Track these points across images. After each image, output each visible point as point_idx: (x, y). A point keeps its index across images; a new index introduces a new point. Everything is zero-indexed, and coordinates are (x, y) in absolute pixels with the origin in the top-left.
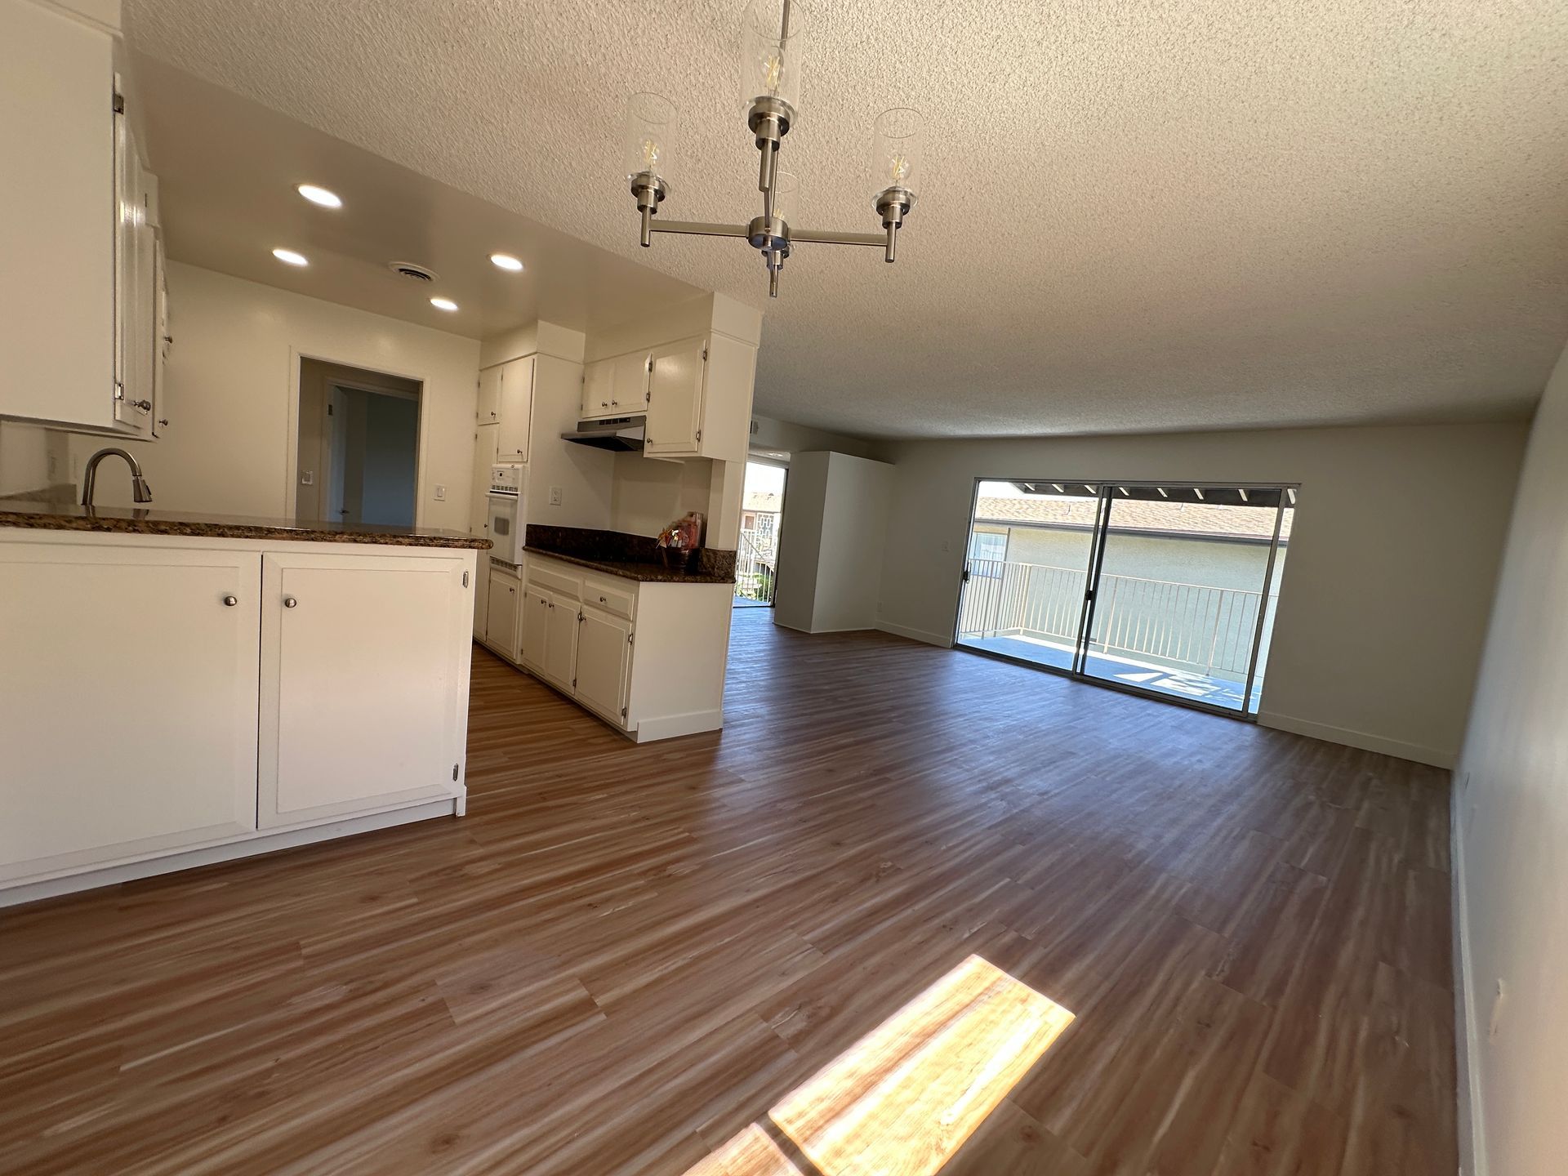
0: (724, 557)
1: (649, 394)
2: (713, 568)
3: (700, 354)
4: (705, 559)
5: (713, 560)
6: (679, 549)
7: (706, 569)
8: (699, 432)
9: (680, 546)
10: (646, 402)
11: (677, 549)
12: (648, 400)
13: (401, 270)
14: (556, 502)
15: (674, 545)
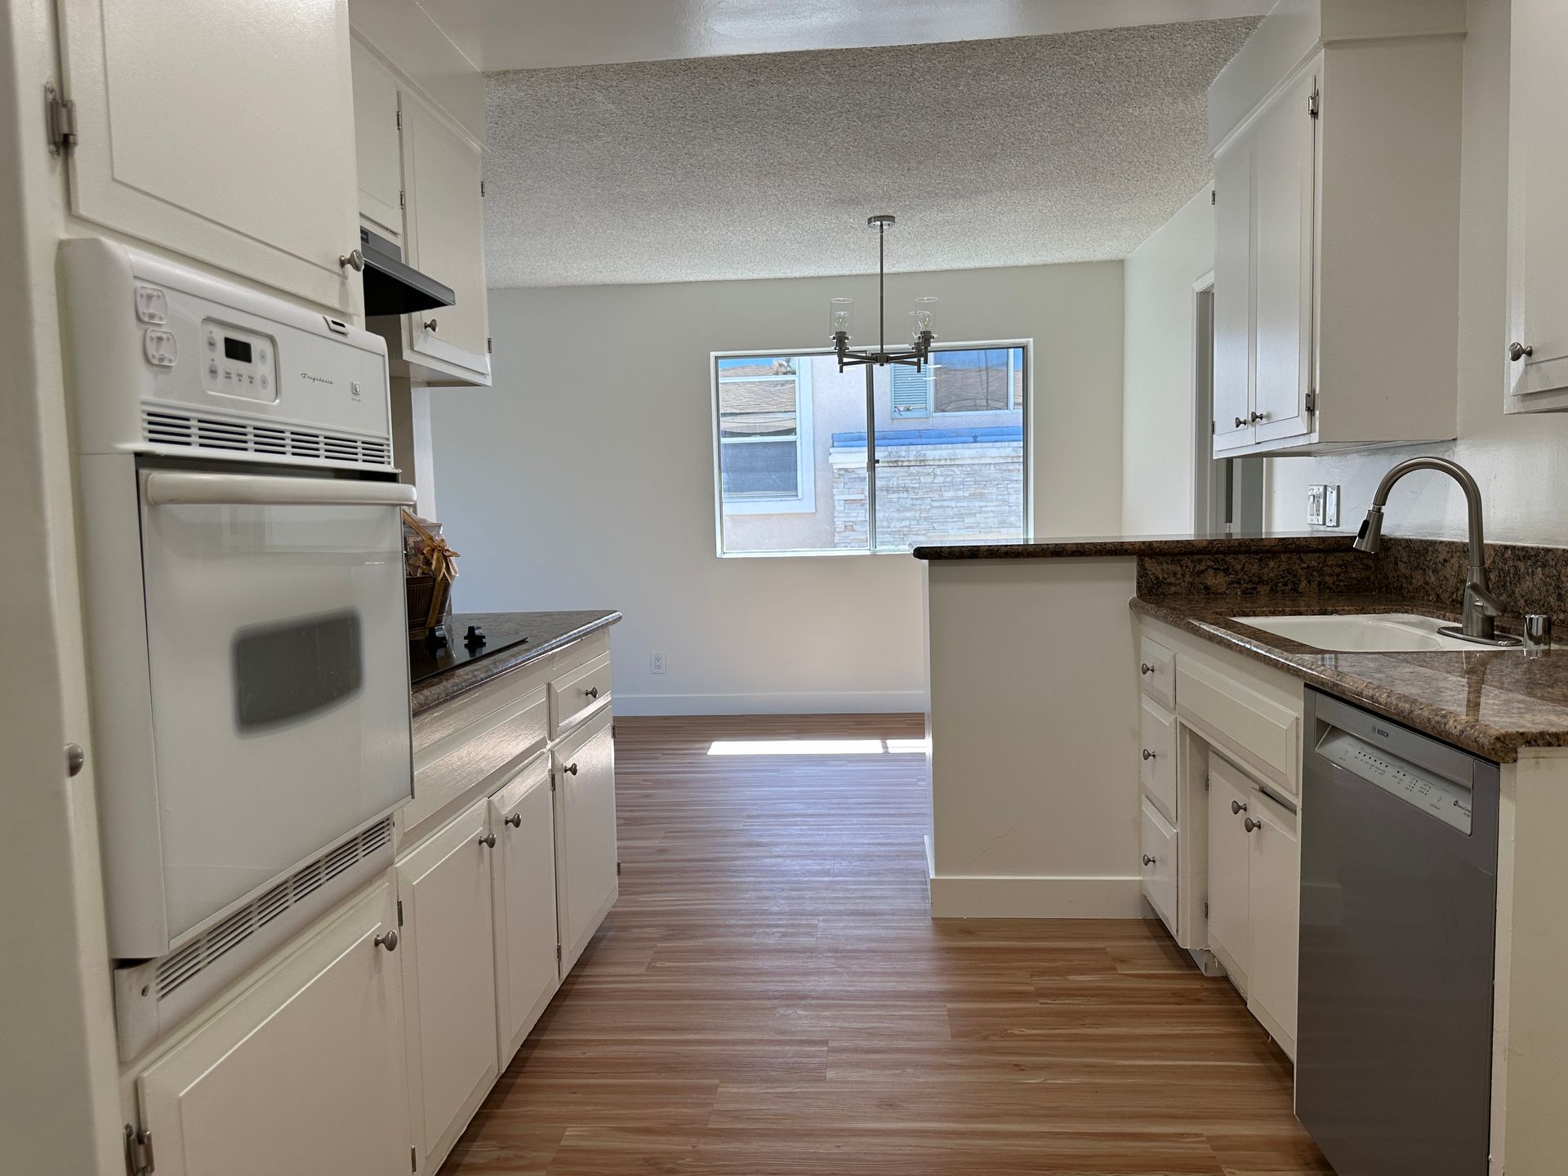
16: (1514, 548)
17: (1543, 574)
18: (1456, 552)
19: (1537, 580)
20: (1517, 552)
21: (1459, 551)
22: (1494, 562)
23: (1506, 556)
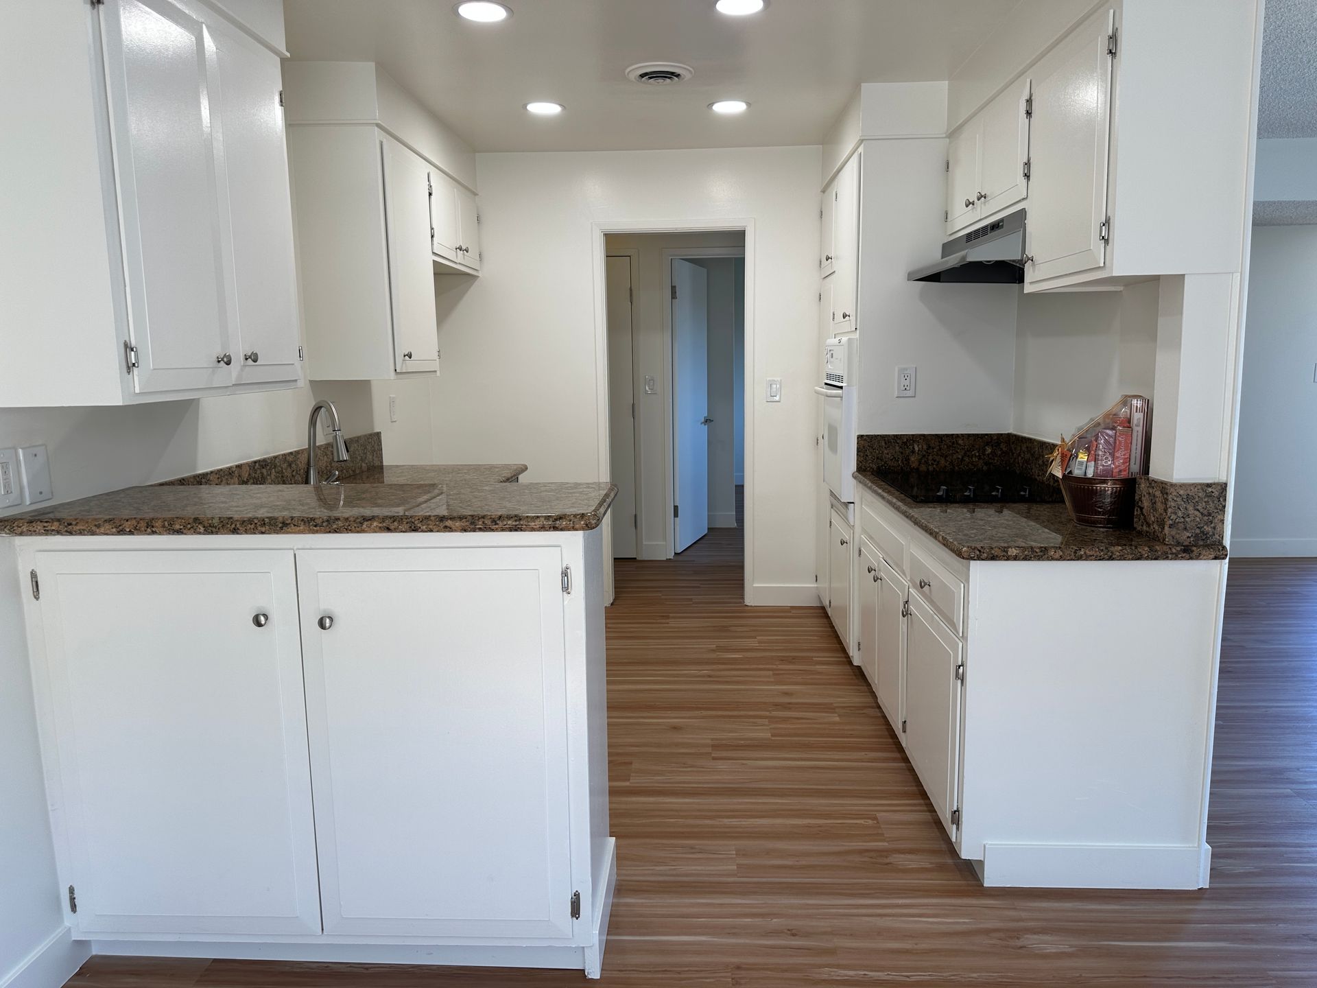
0: (1189, 498)
1: (1028, 164)
2: (1162, 527)
3: (1102, 44)
4: (1146, 504)
5: (1160, 506)
6: (1091, 481)
7: (1148, 525)
8: (1107, 223)
9: (1090, 474)
10: (1024, 181)
11: (1084, 480)
12: (1027, 176)
13: (642, 76)
14: (907, 392)
15: (1077, 472)
16: (259, 461)
17: (275, 472)
18: (224, 477)
19: (273, 477)
20: (261, 463)
21: (226, 475)
22: (249, 475)
23: (256, 468)
